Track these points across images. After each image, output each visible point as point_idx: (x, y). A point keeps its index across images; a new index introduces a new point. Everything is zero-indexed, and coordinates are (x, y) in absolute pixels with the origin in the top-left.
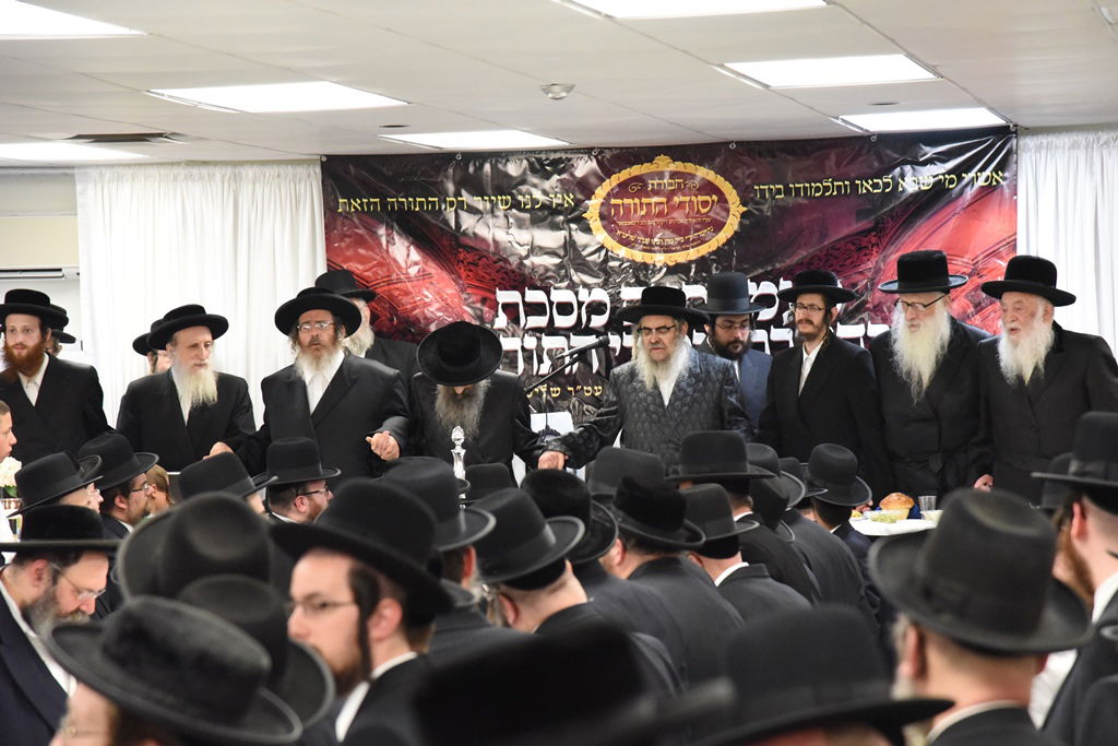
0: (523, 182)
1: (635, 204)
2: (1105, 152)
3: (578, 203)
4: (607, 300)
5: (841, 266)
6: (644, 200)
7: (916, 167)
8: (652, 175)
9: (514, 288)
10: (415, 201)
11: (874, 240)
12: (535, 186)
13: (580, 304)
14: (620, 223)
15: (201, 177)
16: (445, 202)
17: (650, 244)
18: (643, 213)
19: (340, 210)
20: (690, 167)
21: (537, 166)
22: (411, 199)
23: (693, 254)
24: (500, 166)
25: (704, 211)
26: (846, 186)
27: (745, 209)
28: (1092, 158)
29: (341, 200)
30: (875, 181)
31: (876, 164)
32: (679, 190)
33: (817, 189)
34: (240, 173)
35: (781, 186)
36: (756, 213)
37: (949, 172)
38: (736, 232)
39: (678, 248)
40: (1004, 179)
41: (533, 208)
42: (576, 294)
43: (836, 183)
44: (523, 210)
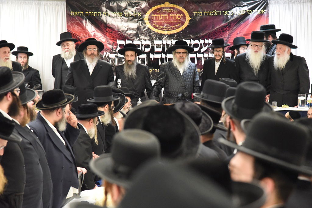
0: (126, 8)
1: (159, 16)
2: (294, 5)
3: (142, 15)
4: (150, 44)
5: (218, 36)
6: (161, 15)
7: (240, 8)
8: (164, 8)
9: (123, 40)
10: (94, 13)
11: (227, 29)
12: (129, 10)
13: (142, 45)
14: (154, 22)
15: (28, 3)
16: (103, 13)
17: (163, 28)
18: (161, 19)
19: (71, 15)
20: (175, 6)
21: (130, 4)
22: (93, 12)
23: (175, 31)
24: (119, 4)
25: (179, 19)
26: (220, 13)
27: (191, 19)
28: (290, 6)
29: (72, 12)
30: (228, 11)
31: (229, 6)
32: (172, 13)
33: (212, 13)
34: (40, 3)
35: (201, 12)
36: (194, 20)
37: (250, 9)
38: (188, 25)
39: (171, 29)
40: (265, 12)
41: (129, 16)
42: (141, 42)
43: (217, 12)
44: (126, 17)
